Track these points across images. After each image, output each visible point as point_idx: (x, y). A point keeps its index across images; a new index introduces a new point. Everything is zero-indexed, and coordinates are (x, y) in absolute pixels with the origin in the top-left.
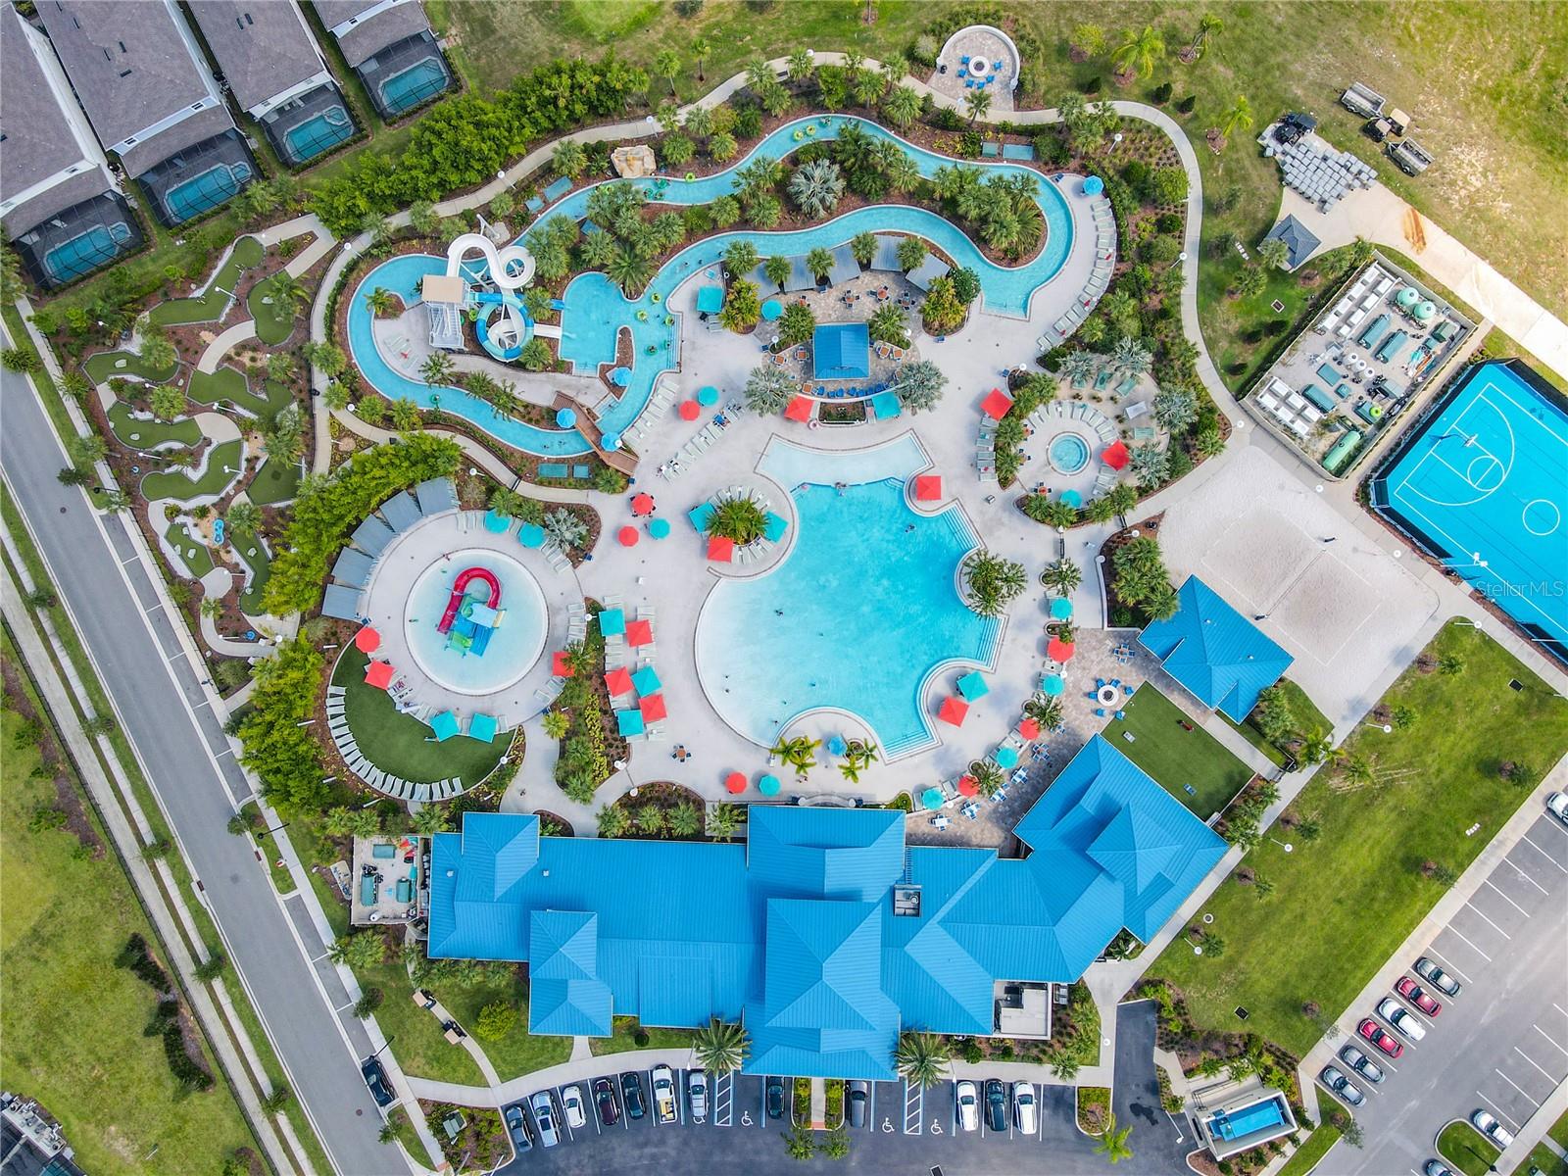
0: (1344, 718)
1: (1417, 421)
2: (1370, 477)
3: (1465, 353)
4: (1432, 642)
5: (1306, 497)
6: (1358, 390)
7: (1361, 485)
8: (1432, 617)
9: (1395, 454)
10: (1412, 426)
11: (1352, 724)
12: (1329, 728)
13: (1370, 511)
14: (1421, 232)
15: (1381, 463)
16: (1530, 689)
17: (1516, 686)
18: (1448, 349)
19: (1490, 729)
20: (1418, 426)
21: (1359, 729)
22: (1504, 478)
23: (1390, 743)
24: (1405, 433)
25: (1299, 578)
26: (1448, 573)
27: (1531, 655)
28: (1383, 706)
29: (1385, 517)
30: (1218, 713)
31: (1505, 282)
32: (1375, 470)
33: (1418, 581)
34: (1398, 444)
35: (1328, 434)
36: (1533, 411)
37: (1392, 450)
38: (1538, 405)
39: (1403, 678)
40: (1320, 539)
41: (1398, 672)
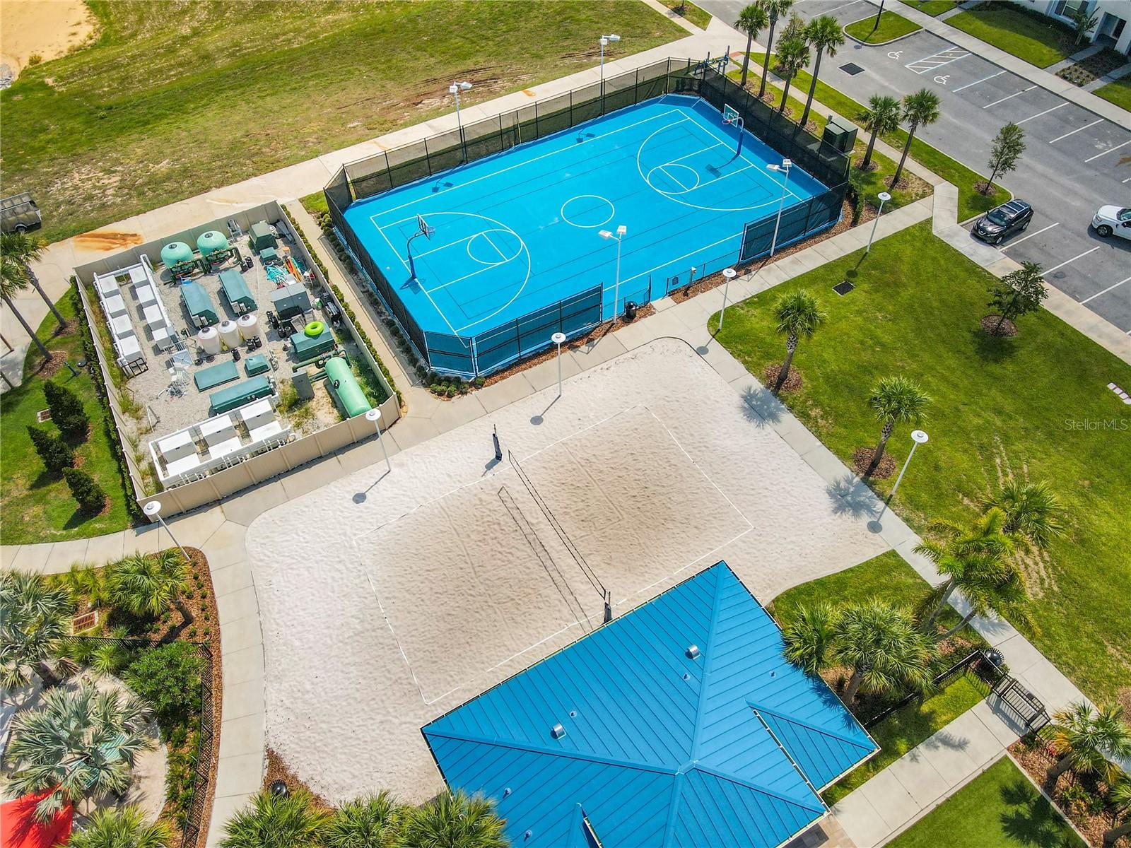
0: (875, 527)
1: (371, 295)
2: (421, 369)
3: (312, 231)
4: (745, 362)
5: (401, 465)
6: (273, 349)
7: (426, 386)
8: (702, 351)
9: (403, 331)
10: (374, 303)
11: (890, 519)
12: (891, 563)
13: (477, 385)
14: (116, 235)
15: (407, 350)
16: (852, 274)
17: (844, 288)
18: (292, 243)
19: (918, 331)
20: (379, 296)
21: (906, 513)
22: (513, 233)
23: (937, 468)
24: (380, 313)
25: (550, 516)
26: (629, 316)
27: (797, 262)
28: (857, 459)
29: (497, 366)
30: (829, 799)
31: (254, 181)
32: (413, 361)
33: (630, 355)
34: (390, 324)
35: (313, 404)
36: (435, 190)
37: (395, 333)
38: (433, 184)
39: (804, 417)
40: (490, 466)
41: (789, 420)
